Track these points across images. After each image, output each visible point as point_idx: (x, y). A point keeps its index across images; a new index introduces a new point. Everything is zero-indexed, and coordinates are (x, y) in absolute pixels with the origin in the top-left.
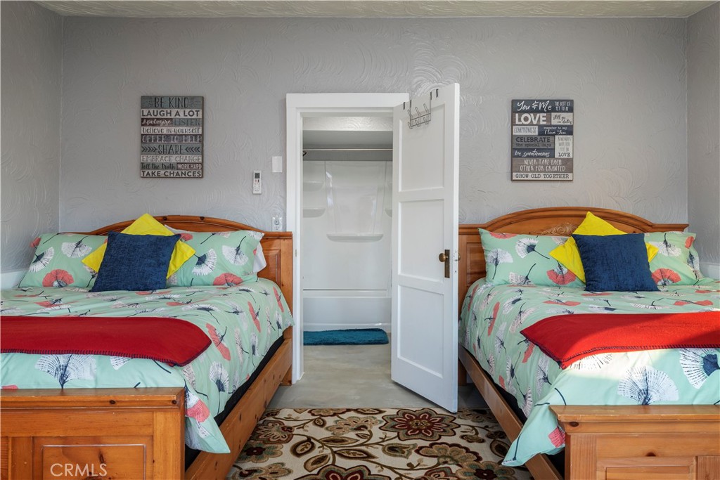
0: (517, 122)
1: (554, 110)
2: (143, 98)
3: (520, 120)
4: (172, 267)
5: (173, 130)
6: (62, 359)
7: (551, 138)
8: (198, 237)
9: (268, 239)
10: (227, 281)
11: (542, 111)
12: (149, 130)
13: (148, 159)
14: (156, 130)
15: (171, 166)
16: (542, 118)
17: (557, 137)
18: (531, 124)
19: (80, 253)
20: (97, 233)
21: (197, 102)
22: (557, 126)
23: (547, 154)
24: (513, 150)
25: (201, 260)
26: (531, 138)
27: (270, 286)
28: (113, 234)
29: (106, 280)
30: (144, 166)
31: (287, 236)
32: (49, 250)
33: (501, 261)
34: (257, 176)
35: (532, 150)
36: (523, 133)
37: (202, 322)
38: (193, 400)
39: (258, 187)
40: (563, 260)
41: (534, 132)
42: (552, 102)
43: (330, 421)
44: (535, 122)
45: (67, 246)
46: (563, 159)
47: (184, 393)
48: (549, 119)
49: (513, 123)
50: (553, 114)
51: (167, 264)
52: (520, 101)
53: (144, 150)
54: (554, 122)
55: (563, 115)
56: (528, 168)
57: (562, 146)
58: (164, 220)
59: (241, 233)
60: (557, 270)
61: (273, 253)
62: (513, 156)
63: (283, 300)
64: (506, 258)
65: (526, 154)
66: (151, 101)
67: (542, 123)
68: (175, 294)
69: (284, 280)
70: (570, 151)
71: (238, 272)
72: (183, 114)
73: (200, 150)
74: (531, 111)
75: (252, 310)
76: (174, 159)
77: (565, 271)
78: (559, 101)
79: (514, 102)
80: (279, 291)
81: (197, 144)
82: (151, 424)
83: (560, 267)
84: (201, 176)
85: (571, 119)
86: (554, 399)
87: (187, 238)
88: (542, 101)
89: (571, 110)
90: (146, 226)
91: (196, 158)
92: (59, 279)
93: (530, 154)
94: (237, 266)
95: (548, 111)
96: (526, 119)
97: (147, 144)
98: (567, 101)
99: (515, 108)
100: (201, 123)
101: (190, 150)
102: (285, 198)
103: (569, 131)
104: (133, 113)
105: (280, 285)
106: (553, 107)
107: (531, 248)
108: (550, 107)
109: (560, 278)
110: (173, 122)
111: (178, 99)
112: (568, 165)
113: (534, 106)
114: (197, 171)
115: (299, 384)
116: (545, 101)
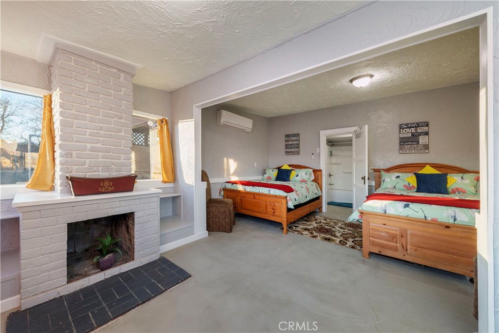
0: (402, 132)
1: (418, 126)
2: (286, 135)
3: (403, 131)
4: (291, 177)
5: (292, 143)
6: (269, 189)
7: (417, 137)
8: (297, 170)
9: (315, 171)
10: (303, 181)
11: (413, 127)
12: (287, 143)
13: (287, 150)
14: (288, 143)
15: (292, 152)
16: (413, 130)
17: (420, 136)
18: (408, 132)
19: (273, 173)
20: (276, 168)
21: (298, 135)
22: (420, 132)
23: (416, 143)
24: (400, 142)
25: (297, 176)
26: (408, 138)
27: (314, 184)
28: (279, 168)
29: (278, 179)
30: (286, 152)
31: (320, 171)
32: (267, 172)
33: (385, 181)
34: (313, 154)
35: (408, 142)
36: (404, 136)
37: (293, 187)
38: (288, 198)
39: (313, 157)
40: (410, 182)
41: (410, 135)
42: (418, 123)
43: (328, 220)
44: (410, 132)
45: (271, 171)
46: (423, 145)
47: (287, 197)
48: (416, 130)
49: (400, 133)
50: (418, 128)
51: (290, 176)
52: (403, 125)
53: (286, 148)
54: (419, 131)
55: (423, 128)
56: (407, 149)
57: (422, 140)
58: (290, 166)
59: (307, 169)
60: (407, 185)
61: (317, 175)
62: (400, 144)
63: (318, 188)
64: (387, 180)
65: (405, 144)
66: (287, 136)
67: (413, 132)
68: (290, 182)
69: (320, 183)
70: (427, 141)
71: (306, 179)
72: (294, 138)
73: (298, 148)
74: (408, 128)
75: (307, 188)
76: (293, 150)
77: (411, 185)
78: (421, 123)
79: (400, 125)
80: (317, 185)
81: (298, 146)
82: (282, 201)
83: (409, 184)
84: (299, 154)
85: (427, 129)
86: (360, 208)
87: (295, 170)
88: (413, 124)
89: (427, 125)
90: (286, 167)
91: (298, 150)
92: (269, 178)
93: (408, 143)
94: (306, 178)
95: (416, 127)
96: (406, 131)
97: (287, 146)
98: (425, 122)
99: (401, 127)
100: (299, 140)
101: (296, 148)
102: (320, 160)
103: (427, 134)
104: (283, 139)
105: (318, 184)
106: (418, 125)
107: (398, 177)
108: (417, 126)
109: (408, 188)
110: (292, 141)
111: (293, 134)
112: (426, 147)
113: (409, 126)
114: (298, 153)
115: (324, 212)
116: (414, 123)
